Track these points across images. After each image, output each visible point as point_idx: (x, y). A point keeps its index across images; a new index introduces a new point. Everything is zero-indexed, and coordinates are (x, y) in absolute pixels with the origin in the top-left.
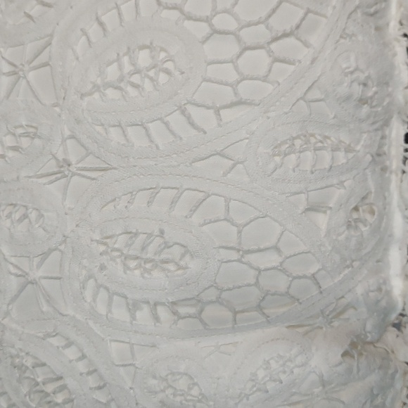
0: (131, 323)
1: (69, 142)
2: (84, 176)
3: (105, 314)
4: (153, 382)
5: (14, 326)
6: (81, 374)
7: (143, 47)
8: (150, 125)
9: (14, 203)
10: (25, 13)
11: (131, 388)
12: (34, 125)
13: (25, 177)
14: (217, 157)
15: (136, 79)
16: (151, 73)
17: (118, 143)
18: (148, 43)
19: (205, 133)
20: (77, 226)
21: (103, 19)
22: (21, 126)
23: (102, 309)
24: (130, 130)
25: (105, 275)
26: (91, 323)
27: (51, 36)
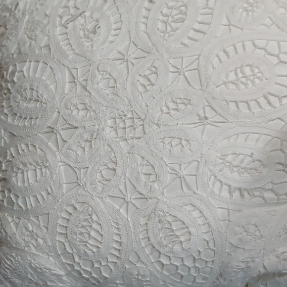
0: (230, 199)
1: (206, 108)
2: (213, 125)
3: (218, 194)
4: (237, 229)
5: (165, 200)
6: (199, 225)
7: (247, 66)
8: (250, 102)
9: (174, 136)
10: (181, 42)
11: (225, 232)
12: (189, 98)
13: (181, 124)
14: (278, 120)
15: (244, 80)
16: (252, 78)
17: (234, 110)
18: (251, 64)
19: (275, 108)
20: (209, 149)
21: (227, 49)
22: (181, 98)
23: (216, 191)
24: (240, 104)
25: (221, 174)
26: (210, 198)
27: (199, 55)
